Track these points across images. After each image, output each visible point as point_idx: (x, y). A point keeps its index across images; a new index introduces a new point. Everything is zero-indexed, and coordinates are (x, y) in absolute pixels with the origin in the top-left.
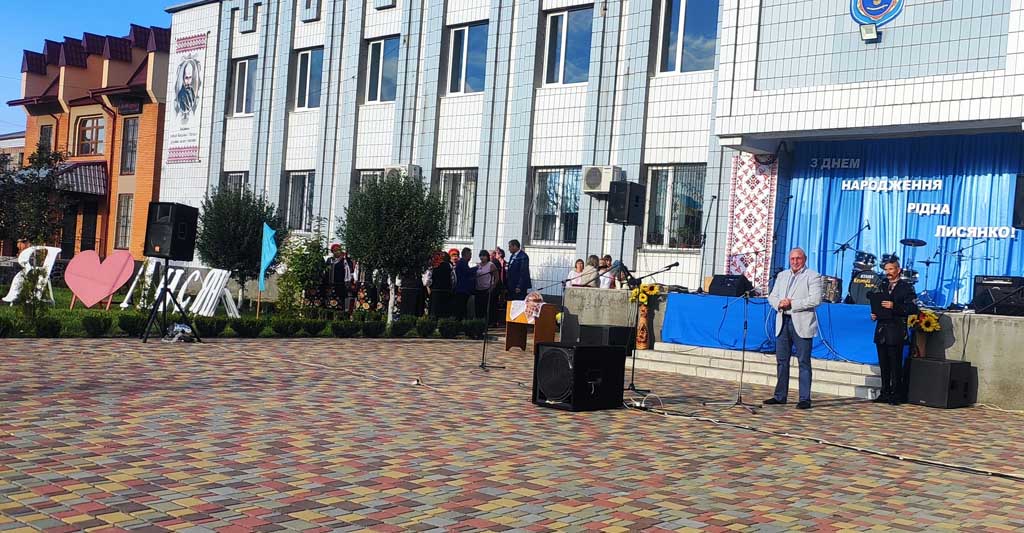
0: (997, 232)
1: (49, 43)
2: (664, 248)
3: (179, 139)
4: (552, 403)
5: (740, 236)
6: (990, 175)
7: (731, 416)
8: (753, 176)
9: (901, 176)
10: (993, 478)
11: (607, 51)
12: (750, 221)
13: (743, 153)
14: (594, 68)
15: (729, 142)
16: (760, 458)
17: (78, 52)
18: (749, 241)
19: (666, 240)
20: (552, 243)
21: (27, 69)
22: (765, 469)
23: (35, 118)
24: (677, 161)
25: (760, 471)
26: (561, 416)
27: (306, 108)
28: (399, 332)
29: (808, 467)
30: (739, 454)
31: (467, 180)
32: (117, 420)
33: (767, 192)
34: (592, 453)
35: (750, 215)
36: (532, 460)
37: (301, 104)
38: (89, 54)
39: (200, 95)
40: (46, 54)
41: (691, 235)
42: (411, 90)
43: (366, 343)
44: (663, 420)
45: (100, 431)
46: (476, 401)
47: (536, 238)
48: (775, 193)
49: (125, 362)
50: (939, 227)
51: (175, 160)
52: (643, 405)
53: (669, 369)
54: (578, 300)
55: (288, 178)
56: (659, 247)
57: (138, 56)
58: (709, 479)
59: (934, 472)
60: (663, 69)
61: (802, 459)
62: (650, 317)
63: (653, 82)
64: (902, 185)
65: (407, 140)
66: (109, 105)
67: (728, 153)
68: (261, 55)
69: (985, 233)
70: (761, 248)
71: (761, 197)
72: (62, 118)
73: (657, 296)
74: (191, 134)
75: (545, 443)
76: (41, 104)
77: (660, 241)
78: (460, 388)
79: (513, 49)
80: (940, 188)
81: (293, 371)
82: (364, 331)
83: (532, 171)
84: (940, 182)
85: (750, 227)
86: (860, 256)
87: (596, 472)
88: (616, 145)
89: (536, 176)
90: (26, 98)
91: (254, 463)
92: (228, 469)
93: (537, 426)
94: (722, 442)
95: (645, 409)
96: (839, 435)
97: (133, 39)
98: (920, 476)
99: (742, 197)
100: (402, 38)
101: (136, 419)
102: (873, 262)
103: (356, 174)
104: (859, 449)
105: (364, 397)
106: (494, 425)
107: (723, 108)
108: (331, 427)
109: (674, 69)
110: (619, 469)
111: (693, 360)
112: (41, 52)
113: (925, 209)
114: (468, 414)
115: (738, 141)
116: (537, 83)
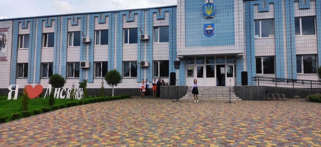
14: (139, 41)
19: (159, 75)
24: (161, 60)
37: (45, 46)
55: (41, 64)
65: (84, 55)
68: (31, 34)
77: (157, 76)
83: (123, 62)
100: (81, 32)
103: (68, 63)
109: (158, 42)
115: (182, 57)
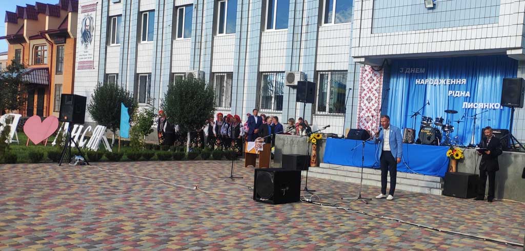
0: (494, 106)
1: (19, 8)
2: (326, 113)
3: (83, 57)
4: (264, 200)
5: (364, 108)
6: (490, 77)
7: (355, 205)
8: (371, 77)
9: (445, 77)
10: (486, 242)
11: (297, 13)
12: (369, 100)
13: (366, 66)
14: (291, 22)
15: (358, 60)
16: (366, 232)
17: (33, 12)
18: (369, 110)
19: (327, 109)
20: (270, 111)
21: (7, 20)
22: (368, 239)
23: (12, 46)
24: (333, 69)
25: (366, 241)
26: (268, 207)
27: (146, 42)
28: (192, 157)
29: (390, 237)
30: (355, 230)
31: (227, 78)
32: (35, 214)
33: (378, 85)
34: (280, 231)
35: (370, 97)
36: (247, 236)
37: (144, 39)
38: (39, 13)
39: (93, 34)
40: (17, 13)
41: (340, 107)
42: (199, 32)
43: (174, 163)
44: (319, 209)
45: (25, 221)
46: (225, 199)
47: (262, 108)
48: (382, 86)
49: (47, 178)
50: (464, 103)
51: (81, 68)
52: (310, 200)
53: (327, 177)
54: (282, 142)
55: (138, 77)
56: (324, 113)
57: (63, 13)
58: (338, 246)
59: (456, 239)
60: (326, 22)
61: (389, 232)
62: (317, 150)
63: (320, 29)
64: (446, 82)
65: (197, 58)
66: (49, 39)
67: (359, 66)
68: (124, 14)
69: (488, 106)
70: (375, 114)
71: (375, 88)
72: (26, 46)
73: (321, 139)
74: (89, 54)
75: (256, 225)
76: (15, 39)
77: (324, 110)
78: (218, 190)
79: (250, 12)
80: (465, 83)
81: (133, 182)
82: (174, 157)
83: (260, 74)
84: (465, 80)
85: (369, 103)
86: (424, 118)
87: (280, 243)
88: (302, 61)
89: (262, 76)
90: (7, 35)
91: (101, 240)
92: (87, 245)
93: (254, 214)
94: (348, 222)
95: (311, 202)
96: (409, 216)
97: (61, 6)
98: (448, 242)
99: (365, 88)
100: (194, 7)
101: (45, 214)
102: (431, 121)
103: (172, 75)
104: (419, 225)
105: (167, 198)
106: (232, 214)
107: (355, 43)
108: (146, 217)
109: (331, 22)
110: (293, 241)
111: (339, 173)
112: (15, 12)
113: (457, 94)
114: (218, 207)
115: (363, 60)
116: (262, 29)
